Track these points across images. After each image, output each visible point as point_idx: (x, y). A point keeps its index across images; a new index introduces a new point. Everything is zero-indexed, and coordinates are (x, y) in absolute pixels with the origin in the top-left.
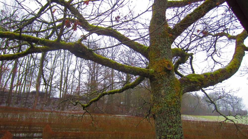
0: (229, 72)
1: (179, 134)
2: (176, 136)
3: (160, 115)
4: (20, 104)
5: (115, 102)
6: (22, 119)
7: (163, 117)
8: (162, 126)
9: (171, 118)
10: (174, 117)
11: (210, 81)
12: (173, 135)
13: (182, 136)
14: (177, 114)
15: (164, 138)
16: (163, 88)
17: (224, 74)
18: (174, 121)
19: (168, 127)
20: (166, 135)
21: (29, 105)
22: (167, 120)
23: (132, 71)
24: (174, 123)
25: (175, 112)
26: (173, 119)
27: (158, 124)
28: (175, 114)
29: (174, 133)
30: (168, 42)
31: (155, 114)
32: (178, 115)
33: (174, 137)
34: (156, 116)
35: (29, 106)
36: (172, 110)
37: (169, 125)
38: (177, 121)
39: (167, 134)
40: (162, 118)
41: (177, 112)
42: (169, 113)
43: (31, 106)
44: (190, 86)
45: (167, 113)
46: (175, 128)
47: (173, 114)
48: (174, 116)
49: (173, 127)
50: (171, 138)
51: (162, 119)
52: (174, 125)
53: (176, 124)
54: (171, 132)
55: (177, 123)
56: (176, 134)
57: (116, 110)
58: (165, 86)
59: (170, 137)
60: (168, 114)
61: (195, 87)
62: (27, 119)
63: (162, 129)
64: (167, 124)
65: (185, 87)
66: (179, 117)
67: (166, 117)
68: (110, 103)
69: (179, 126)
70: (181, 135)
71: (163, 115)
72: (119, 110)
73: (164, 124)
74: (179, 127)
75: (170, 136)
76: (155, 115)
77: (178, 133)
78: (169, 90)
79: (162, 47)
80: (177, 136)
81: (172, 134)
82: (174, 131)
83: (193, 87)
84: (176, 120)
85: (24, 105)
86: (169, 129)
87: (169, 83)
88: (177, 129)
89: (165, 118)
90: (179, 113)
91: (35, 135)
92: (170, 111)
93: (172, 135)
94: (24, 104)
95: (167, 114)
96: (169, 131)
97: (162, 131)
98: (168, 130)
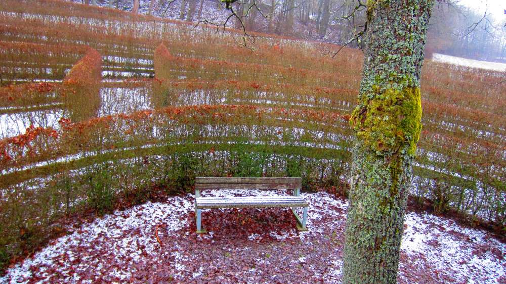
1: (414, 55)
2: (406, 59)
3: (383, 11)
4: (108, 3)
5: (298, 14)
6: (114, 31)
7: (388, 17)
8: (381, 36)
9: (407, 20)
10: (414, 18)
12: (402, 56)
13: (420, 60)
14: (422, 13)
15: (381, 59)
18: (411, 26)
19: (394, 39)
20: (386, 55)
21: (125, 6)
22: (396, 24)
24: (410, 31)
25: (418, 7)
26: (410, 23)
27: (374, 32)
28: (416, 12)
29: (405, 52)
31: (372, 9)
32: (423, 15)
33: (402, 59)
34: (375, 14)
35: (125, 9)
37: (399, 33)
38: (417, 27)
39: (389, 52)
40: (386, 18)
41: (422, 8)
42: (404, 7)
43: (128, 9)
45: (400, 7)
46: (409, 42)
47: (412, 12)
48: (414, 16)
49: (405, 40)
50: (395, 60)
51: (386, 21)
52: (409, 35)
53: (413, 34)
54: (398, 49)
55: (418, 32)
56: (408, 53)
57: (298, 30)
59: (394, 58)
60: (400, 11)
62: (123, 31)
63: (382, 42)
64: (395, 32)
66: (425, 20)
67: (395, 18)
68: (286, 14)
69: (418, 39)
70: (418, 58)
71: (388, 11)
72: (303, 32)
73: (387, 32)
74: (418, 41)
75: (395, 56)
76: (372, 13)
77: (412, 52)
80: (409, 57)
81: (401, 53)
82: (407, 48)
84: (416, 24)
85: (115, 7)
86: (396, 43)
88: (413, 44)
89: (393, 18)
90: (428, 10)
91: (141, 61)
92: (408, 4)
93: (399, 55)
94: (115, 4)
95: (398, 10)
96: (396, 46)
97: (380, 45)
98: (393, 44)
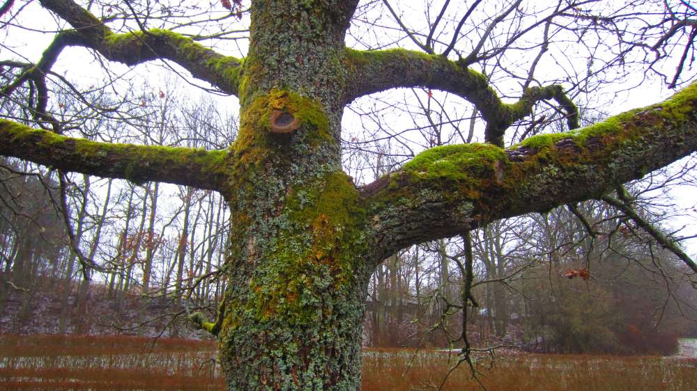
0: (681, 117)
10: (287, 377)
11: (555, 170)
14: (307, 362)
16: (253, 226)
17: (648, 129)
23: (116, 165)
25: (293, 348)
28: (292, 360)
30: (304, 14)
32: (312, 366)
36: (277, 336)
41: (311, 346)
44: (414, 208)
47: (281, 362)
48: (287, 371)
58: (263, 216)
61: (447, 206)
65: (383, 213)
67: (247, 379)
78: (277, 235)
79: (273, 39)
83: (432, 209)
87: (282, 199)
92: (269, 344)
95: (252, 360)
